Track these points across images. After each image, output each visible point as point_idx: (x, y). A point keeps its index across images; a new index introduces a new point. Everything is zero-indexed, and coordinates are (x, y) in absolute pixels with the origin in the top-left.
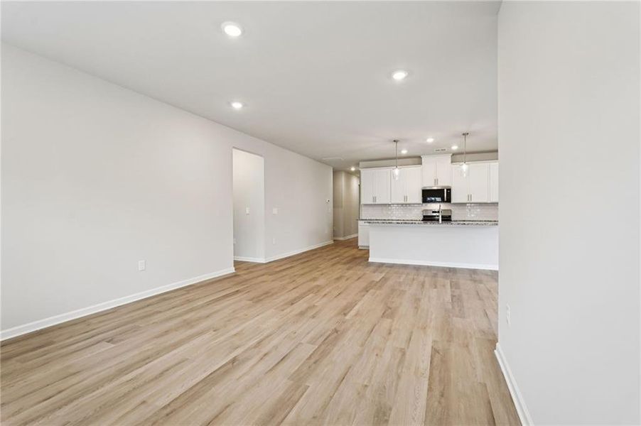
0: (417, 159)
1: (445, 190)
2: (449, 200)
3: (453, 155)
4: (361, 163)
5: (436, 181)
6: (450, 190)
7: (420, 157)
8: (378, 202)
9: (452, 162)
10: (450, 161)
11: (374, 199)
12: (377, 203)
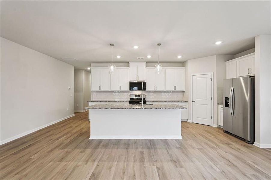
0: (127, 64)
1: (143, 83)
2: (145, 89)
3: (147, 63)
4: (92, 64)
5: (138, 77)
6: (145, 83)
7: (128, 63)
8: (103, 90)
9: (146, 67)
10: (145, 66)
11: (100, 87)
12: (101, 90)
